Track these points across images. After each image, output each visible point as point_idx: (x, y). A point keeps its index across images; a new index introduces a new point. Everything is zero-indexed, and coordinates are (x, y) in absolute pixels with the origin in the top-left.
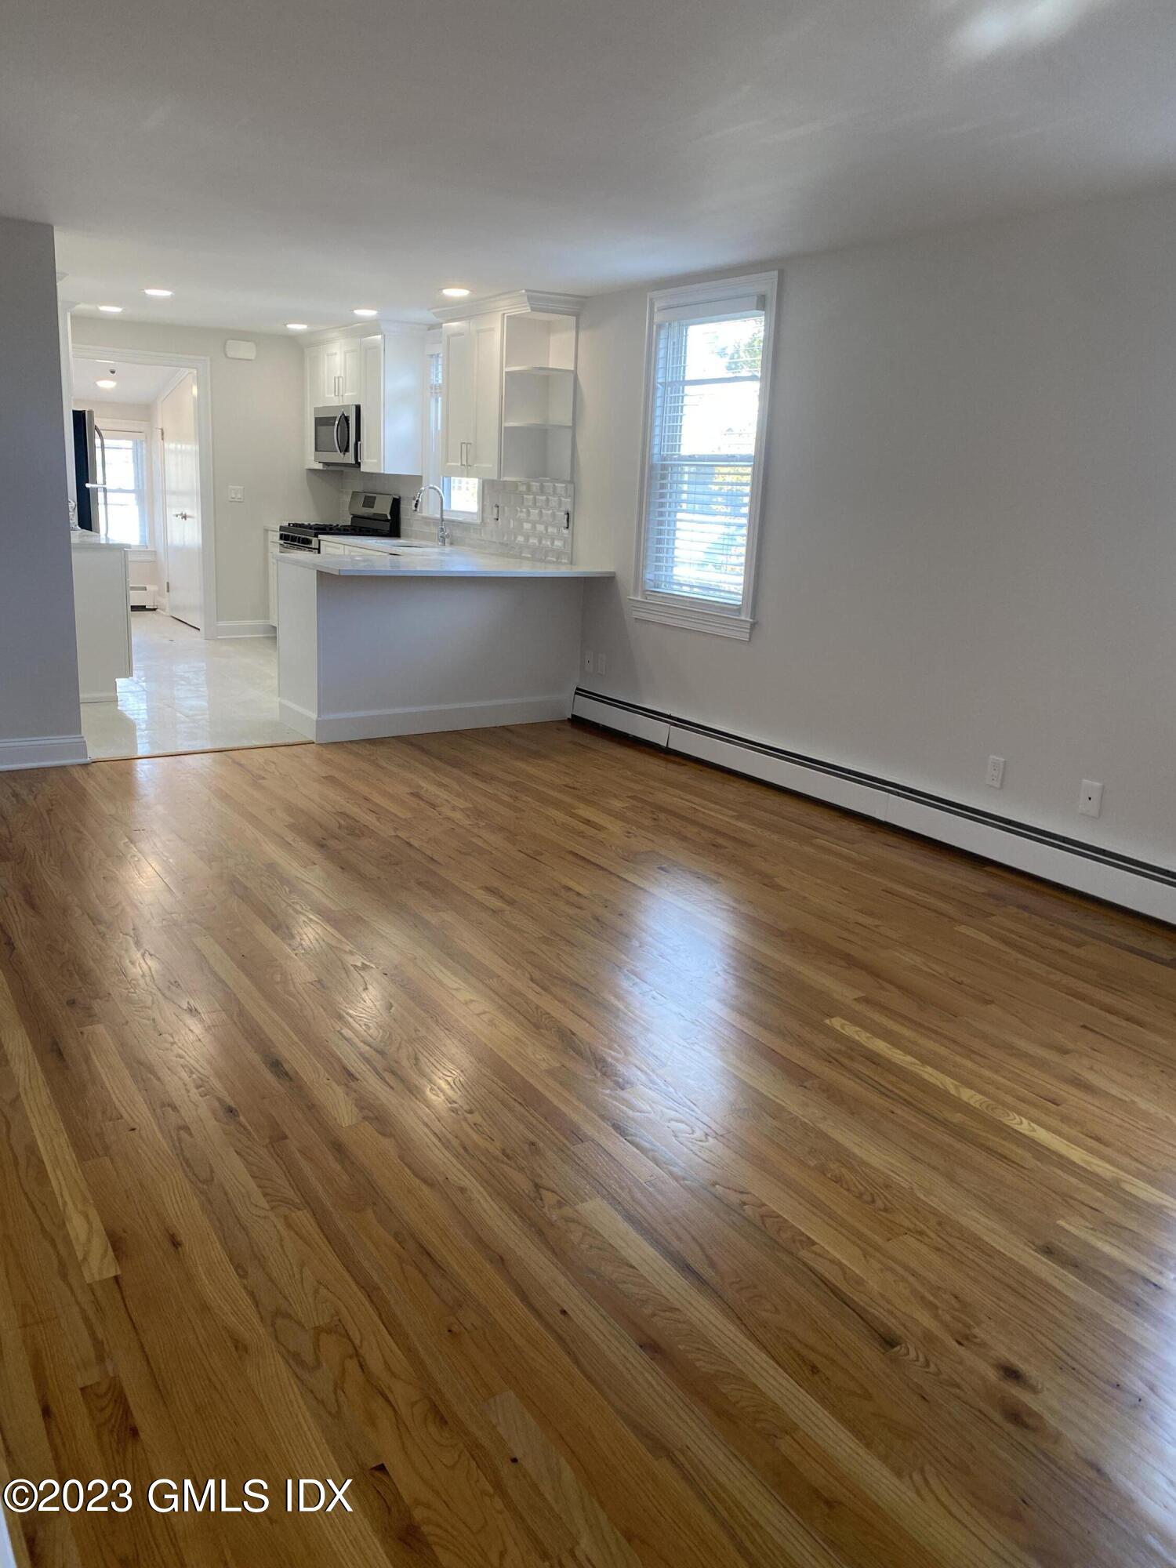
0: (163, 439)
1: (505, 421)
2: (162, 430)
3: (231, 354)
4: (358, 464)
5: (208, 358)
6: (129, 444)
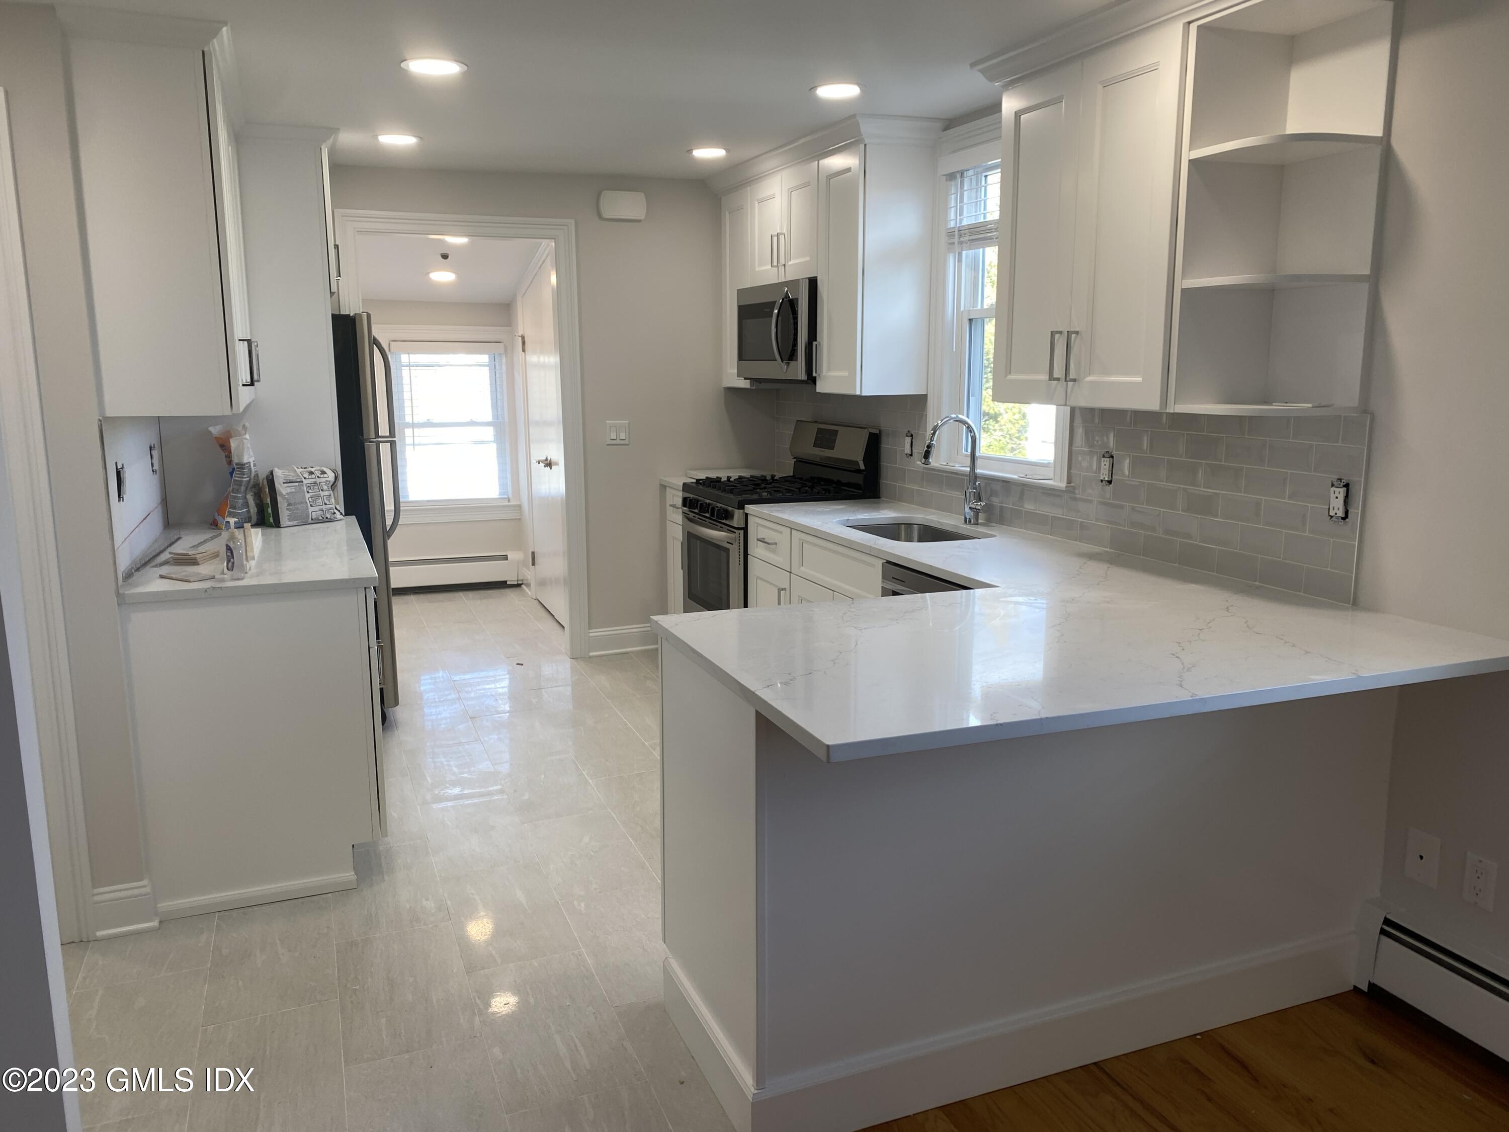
0: (524, 350)
1: (1183, 278)
2: (523, 337)
3: (607, 214)
4: (812, 380)
5: (572, 221)
6: (484, 358)
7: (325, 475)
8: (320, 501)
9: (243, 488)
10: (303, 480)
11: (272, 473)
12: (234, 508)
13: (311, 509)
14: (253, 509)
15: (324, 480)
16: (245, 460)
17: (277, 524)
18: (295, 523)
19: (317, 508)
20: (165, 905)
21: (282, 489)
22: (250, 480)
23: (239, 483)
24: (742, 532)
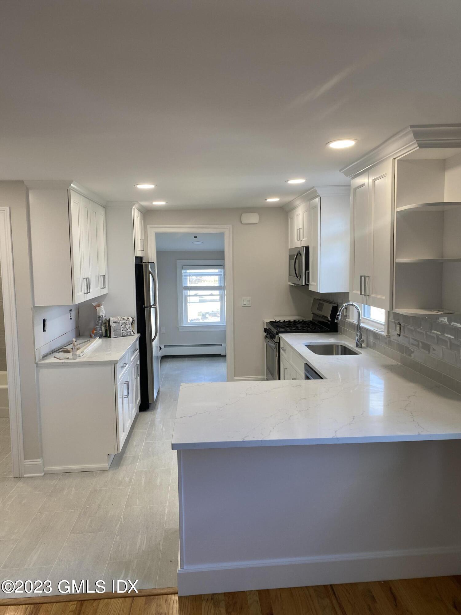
1: (396, 258)
3: (244, 222)
4: (307, 285)
5: (231, 225)
7: (129, 320)
8: (126, 329)
9: (100, 324)
10: (121, 321)
11: (109, 319)
12: (96, 331)
13: (122, 332)
14: (104, 331)
15: (127, 321)
16: (101, 314)
17: (110, 337)
18: (116, 336)
19: (124, 331)
20: (47, 468)
21: (112, 325)
22: (103, 321)
23: (98, 322)
24: (278, 344)
